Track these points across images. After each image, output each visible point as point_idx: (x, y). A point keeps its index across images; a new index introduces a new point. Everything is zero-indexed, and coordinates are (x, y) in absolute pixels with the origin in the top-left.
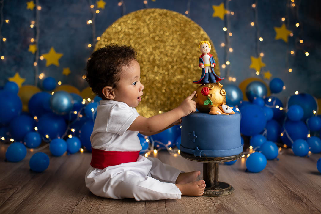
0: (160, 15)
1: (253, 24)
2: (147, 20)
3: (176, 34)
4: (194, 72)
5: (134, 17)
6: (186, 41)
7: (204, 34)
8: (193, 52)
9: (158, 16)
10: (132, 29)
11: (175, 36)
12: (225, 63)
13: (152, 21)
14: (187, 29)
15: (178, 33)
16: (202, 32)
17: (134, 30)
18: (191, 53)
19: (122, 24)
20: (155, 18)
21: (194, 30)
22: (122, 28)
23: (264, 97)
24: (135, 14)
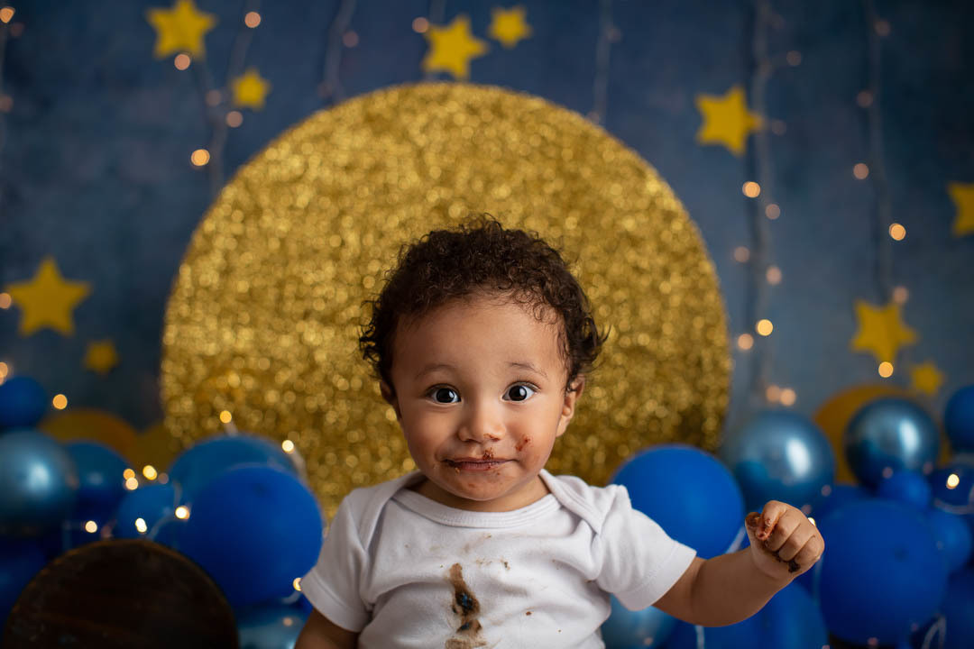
0: (472, 110)
1: (861, 171)
2: (415, 132)
3: (541, 193)
4: (619, 358)
5: (360, 119)
6: (582, 223)
7: (659, 195)
8: (616, 270)
9: (461, 118)
10: (348, 168)
11: (537, 202)
12: (751, 329)
13: (438, 136)
14: (586, 173)
15: (550, 189)
16: (654, 185)
17: (358, 176)
18: (603, 274)
19: (308, 148)
20: (449, 125)
21: (617, 177)
22: (306, 166)
23: (928, 468)
24: (365, 107)
